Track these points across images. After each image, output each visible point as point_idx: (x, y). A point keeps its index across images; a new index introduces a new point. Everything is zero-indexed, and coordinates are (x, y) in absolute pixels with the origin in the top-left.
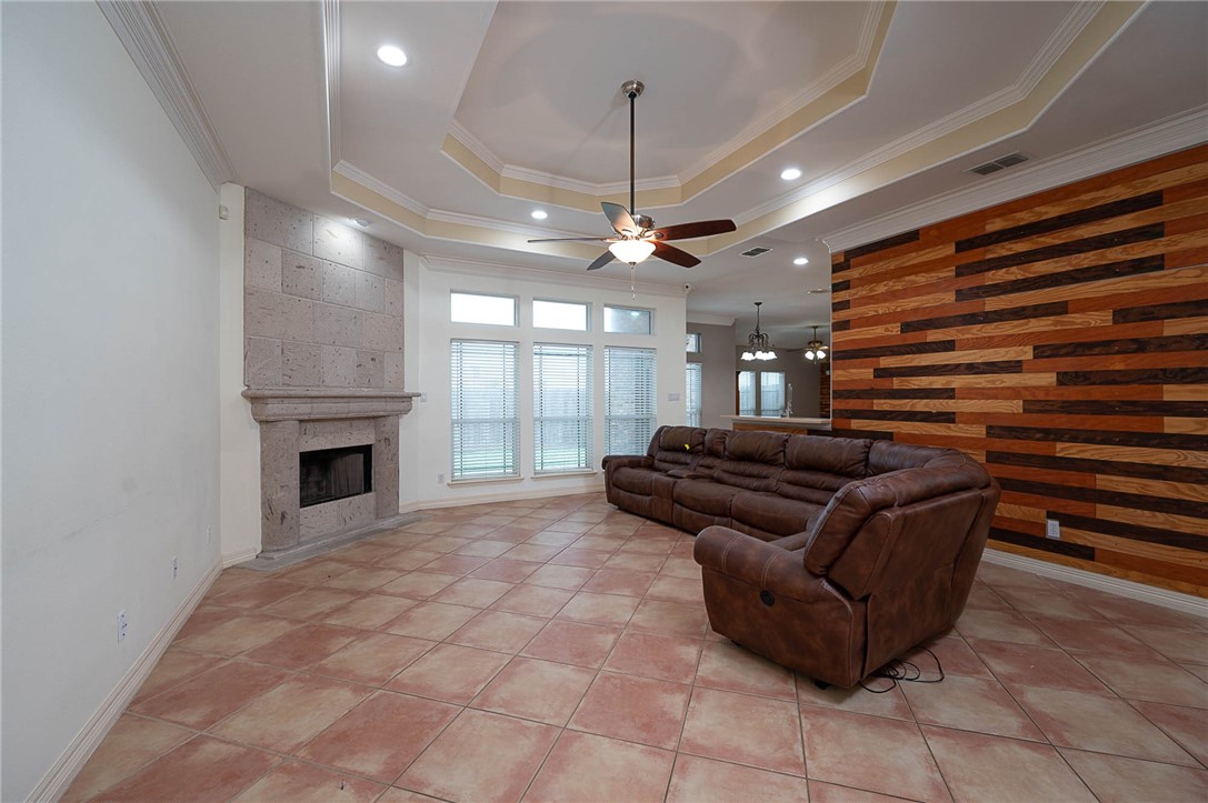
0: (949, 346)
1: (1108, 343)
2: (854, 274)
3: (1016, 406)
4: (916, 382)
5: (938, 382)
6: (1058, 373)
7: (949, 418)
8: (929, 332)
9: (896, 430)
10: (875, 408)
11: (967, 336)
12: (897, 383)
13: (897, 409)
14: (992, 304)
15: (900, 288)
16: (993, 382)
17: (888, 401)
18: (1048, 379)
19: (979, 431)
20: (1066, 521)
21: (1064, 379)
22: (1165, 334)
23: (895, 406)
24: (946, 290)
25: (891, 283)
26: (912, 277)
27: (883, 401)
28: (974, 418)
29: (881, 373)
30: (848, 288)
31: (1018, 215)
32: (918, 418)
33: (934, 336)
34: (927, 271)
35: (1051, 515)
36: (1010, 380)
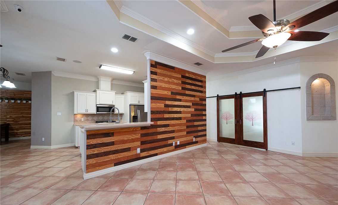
0: (180, 100)
1: (199, 104)
2: (158, 71)
3: (189, 115)
4: (175, 109)
5: (178, 109)
6: (195, 109)
7: (180, 119)
8: (177, 96)
9: (170, 123)
10: (165, 117)
11: (184, 99)
12: (170, 109)
13: (170, 117)
14: (187, 92)
15: (170, 81)
16: (187, 110)
17: (168, 114)
18: (193, 110)
19: (185, 121)
20: (196, 137)
21: (196, 110)
22: (203, 103)
23: (170, 116)
24: (180, 86)
25: (169, 79)
26: (173, 79)
27: (167, 115)
28: (185, 118)
29: (166, 106)
30: (156, 75)
31: (190, 75)
32: (175, 119)
33: (178, 97)
34: (177, 79)
35: (194, 137)
36: (189, 110)
